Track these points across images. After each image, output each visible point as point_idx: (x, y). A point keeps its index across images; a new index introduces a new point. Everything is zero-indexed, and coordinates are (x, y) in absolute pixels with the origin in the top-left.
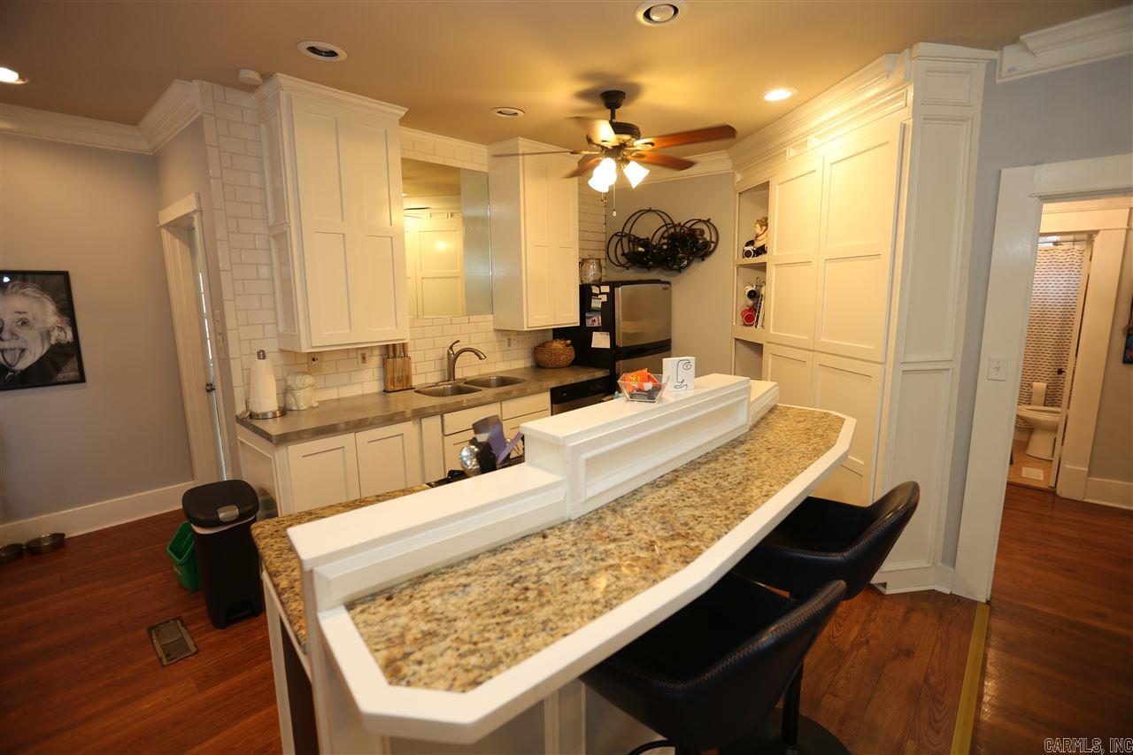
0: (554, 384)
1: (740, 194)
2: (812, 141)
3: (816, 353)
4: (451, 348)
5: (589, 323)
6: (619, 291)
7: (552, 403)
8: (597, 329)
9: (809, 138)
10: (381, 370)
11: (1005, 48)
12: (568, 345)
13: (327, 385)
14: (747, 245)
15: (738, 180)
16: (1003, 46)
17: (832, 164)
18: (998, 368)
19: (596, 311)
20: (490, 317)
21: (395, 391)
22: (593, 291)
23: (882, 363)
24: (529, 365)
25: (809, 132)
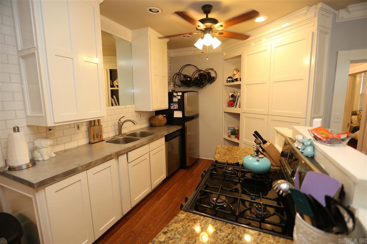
0: (166, 133)
1: (225, 60)
2: (264, 40)
3: (269, 116)
4: (120, 120)
5: (172, 108)
6: (186, 94)
7: (165, 141)
8: (176, 110)
9: (262, 39)
10: (88, 132)
11: (340, 10)
12: (164, 117)
13: (58, 144)
14: (228, 78)
15: (225, 55)
16: (340, 9)
17: (275, 47)
18: (338, 118)
19: (175, 103)
20: (133, 106)
21: (95, 143)
22: (174, 95)
23: (305, 118)
24: (148, 126)
25: (263, 36)
